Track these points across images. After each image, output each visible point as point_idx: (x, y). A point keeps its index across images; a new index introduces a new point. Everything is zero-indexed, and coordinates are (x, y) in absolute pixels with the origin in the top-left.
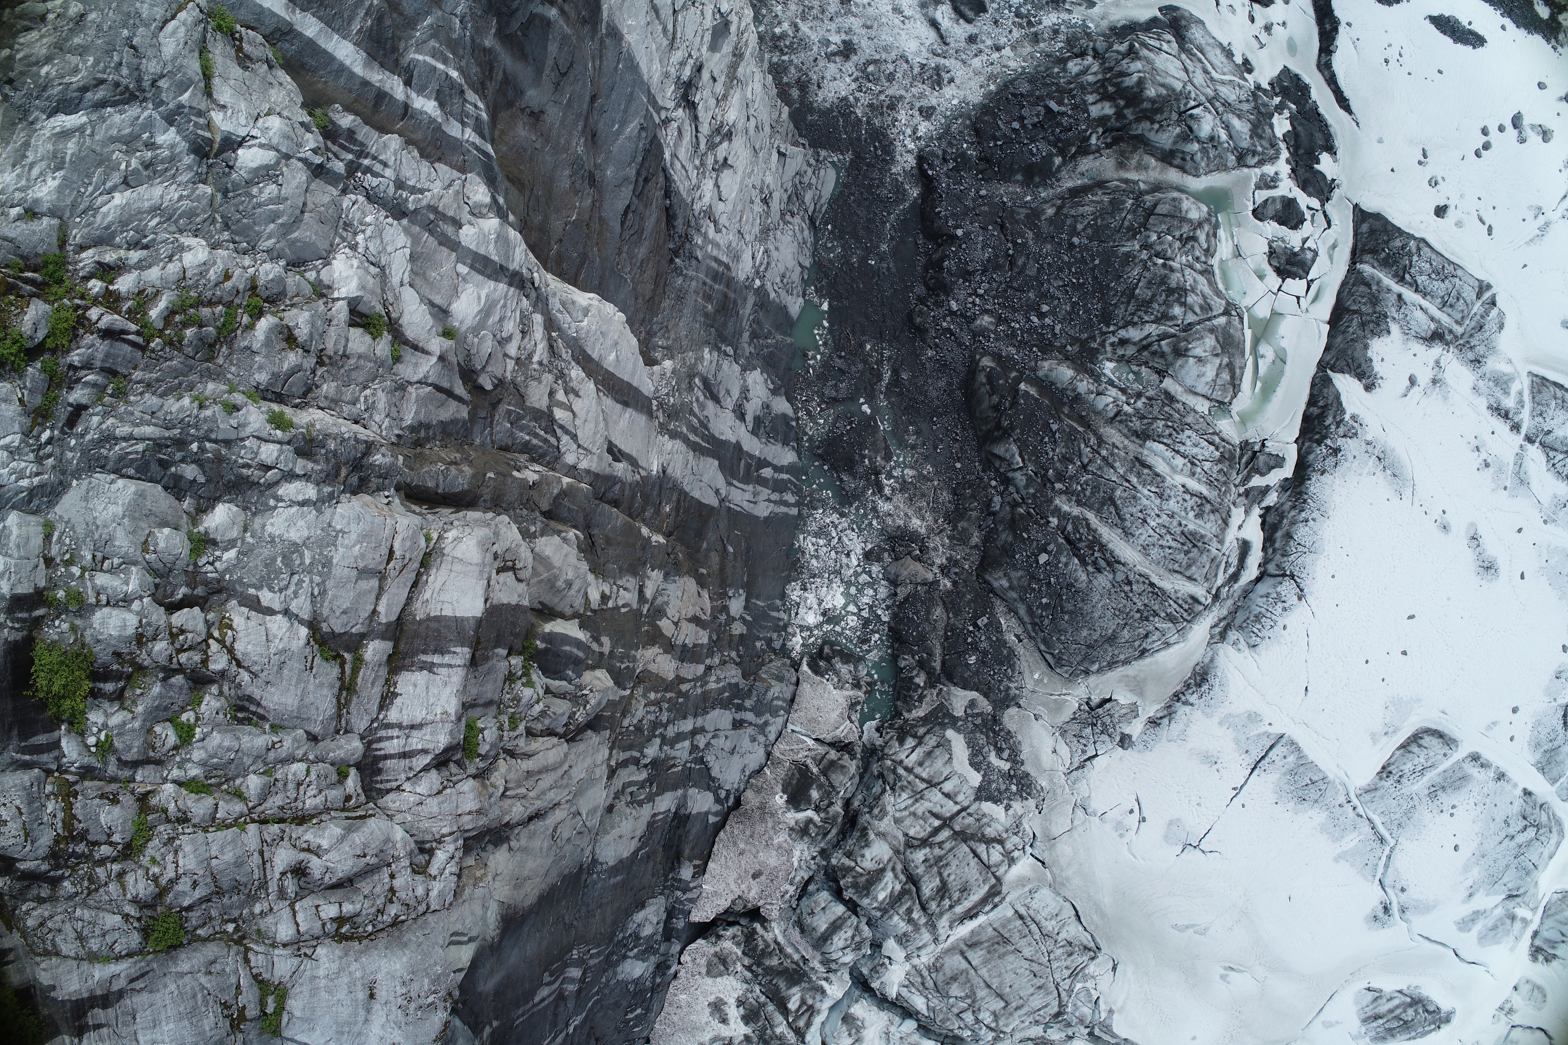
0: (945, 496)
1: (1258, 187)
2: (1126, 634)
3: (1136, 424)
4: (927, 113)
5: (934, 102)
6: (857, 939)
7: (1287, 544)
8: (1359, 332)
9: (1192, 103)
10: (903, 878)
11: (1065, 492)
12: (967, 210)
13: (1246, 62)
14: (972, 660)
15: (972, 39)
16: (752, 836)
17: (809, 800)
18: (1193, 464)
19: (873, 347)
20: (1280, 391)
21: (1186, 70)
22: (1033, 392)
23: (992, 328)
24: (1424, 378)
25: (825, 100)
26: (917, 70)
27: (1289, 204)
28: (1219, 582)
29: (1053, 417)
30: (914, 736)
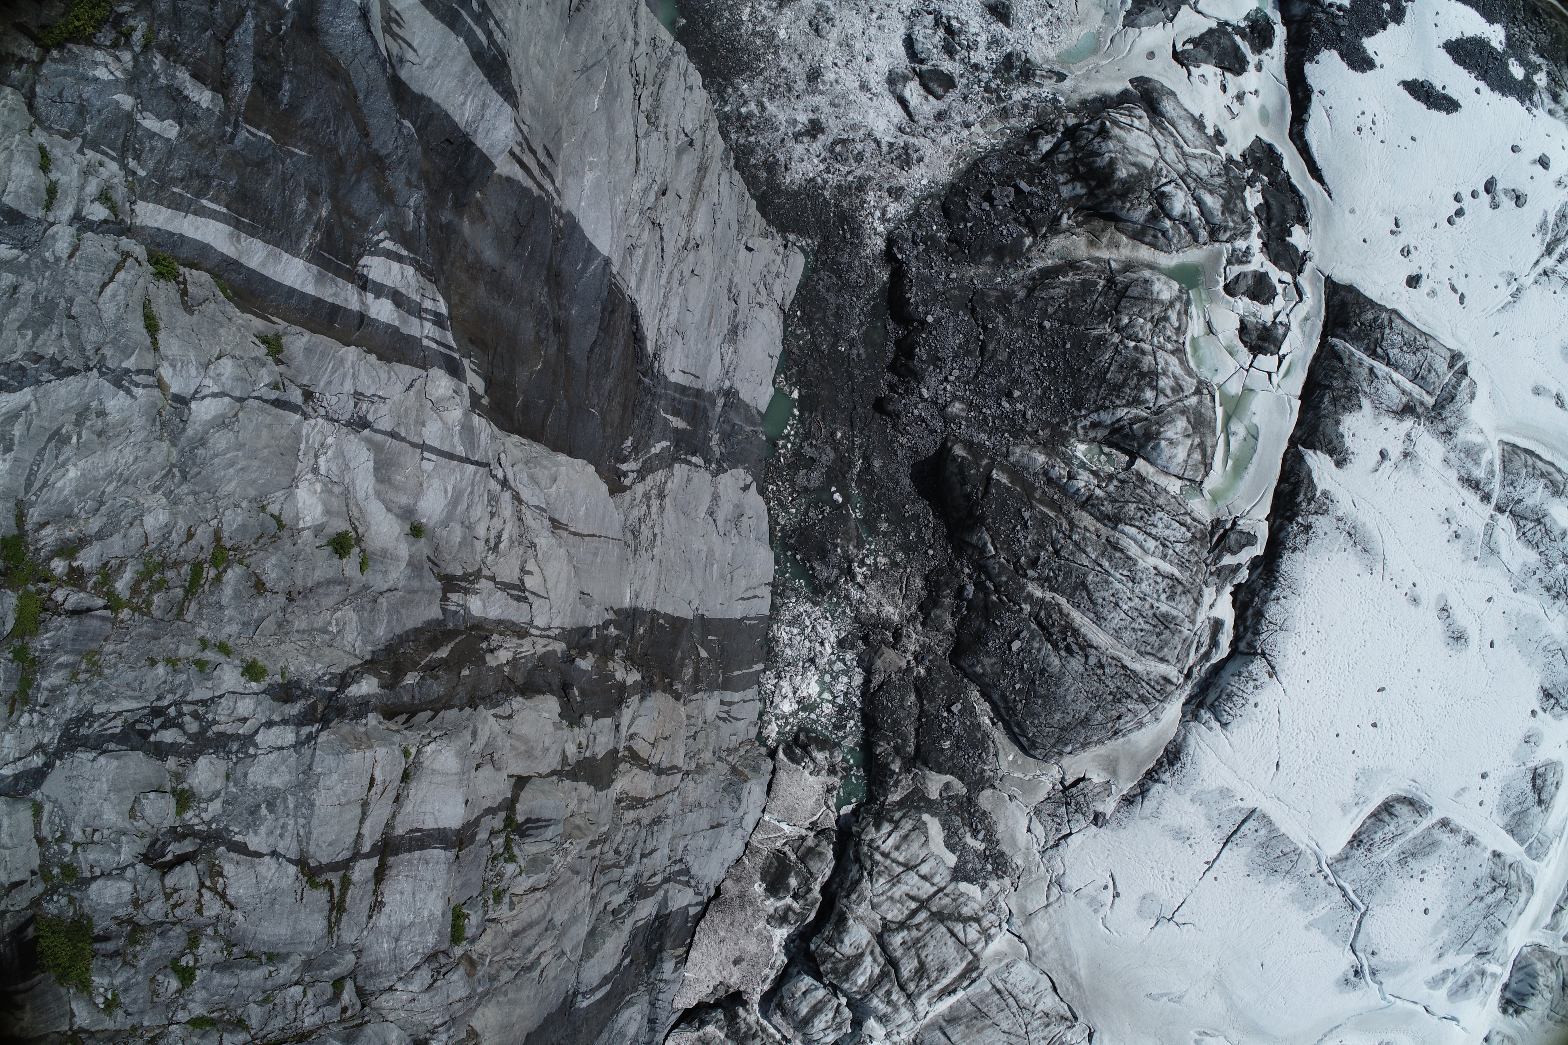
0: (918, 583)
1: (1229, 262)
2: (1099, 716)
3: (1108, 508)
4: (896, 193)
5: (903, 182)
6: (838, 1020)
7: (1258, 622)
8: (1331, 408)
9: (1164, 180)
10: (881, 960)
11: (1038, 579)
12: (936, 294)
13: (1218, 134)
14: (947, 744)
15: (940, 116)
16: (732, 924)
17: (787, 888)
18: (1164, 545)
19: (844, 434)
20: (1252, 468)
21: (1158, 146)
22: (1005, 480)
23: (964, 414)
24: (1395, 453)
25: (792, 182)
26: (885, 149)
27: (1261, 279)
28: (1191, 662)
29: (1025, 504)
30: (891, 821)
